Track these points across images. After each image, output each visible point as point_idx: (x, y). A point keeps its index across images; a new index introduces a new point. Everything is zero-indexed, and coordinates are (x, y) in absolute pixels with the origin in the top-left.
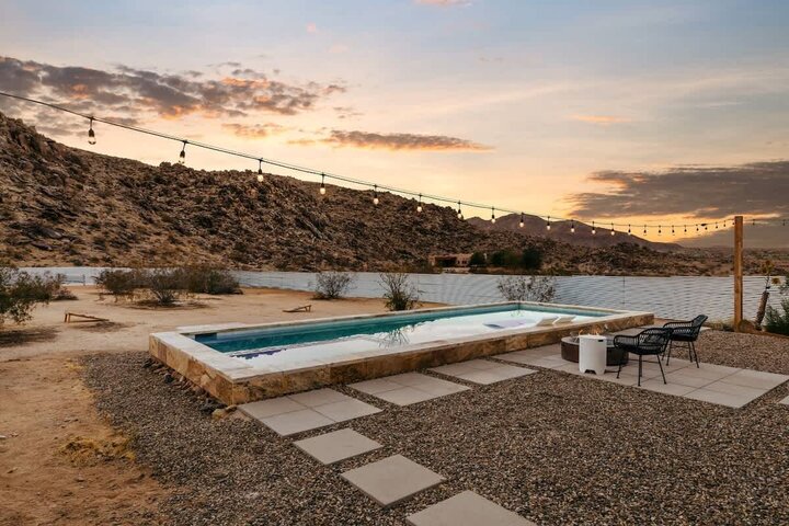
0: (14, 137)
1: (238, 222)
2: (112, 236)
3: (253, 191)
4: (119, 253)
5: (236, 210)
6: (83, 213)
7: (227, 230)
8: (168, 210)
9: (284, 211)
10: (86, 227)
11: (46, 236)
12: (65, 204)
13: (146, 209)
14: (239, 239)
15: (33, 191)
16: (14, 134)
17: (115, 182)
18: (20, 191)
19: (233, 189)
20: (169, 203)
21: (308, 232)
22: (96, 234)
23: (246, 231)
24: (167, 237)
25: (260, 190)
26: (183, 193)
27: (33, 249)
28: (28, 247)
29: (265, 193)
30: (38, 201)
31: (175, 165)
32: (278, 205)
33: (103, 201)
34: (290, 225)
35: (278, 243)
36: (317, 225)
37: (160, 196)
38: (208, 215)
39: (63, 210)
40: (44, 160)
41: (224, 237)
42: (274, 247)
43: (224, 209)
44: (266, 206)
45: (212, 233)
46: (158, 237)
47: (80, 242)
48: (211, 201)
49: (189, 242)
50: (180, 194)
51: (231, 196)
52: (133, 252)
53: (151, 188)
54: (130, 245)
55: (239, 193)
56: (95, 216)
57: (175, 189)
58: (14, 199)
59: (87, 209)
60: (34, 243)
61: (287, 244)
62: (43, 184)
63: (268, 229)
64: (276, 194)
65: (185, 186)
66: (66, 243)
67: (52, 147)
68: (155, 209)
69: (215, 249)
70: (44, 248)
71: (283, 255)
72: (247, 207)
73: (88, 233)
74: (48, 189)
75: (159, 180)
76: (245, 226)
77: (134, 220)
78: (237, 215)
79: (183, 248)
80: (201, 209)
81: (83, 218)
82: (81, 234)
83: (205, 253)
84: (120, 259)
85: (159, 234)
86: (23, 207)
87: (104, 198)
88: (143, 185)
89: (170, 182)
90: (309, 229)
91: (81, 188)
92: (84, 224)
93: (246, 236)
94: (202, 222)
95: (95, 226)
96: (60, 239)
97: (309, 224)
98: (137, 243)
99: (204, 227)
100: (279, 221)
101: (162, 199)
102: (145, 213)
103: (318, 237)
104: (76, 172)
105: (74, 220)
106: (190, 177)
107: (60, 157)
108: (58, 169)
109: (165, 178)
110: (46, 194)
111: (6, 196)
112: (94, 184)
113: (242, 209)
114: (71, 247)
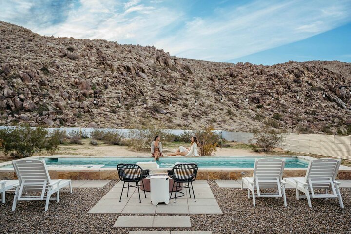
0: (157, 60)
1: (277, 99)
2: (193, 111)
3: (291, 76)
4: (194, 121)
5: (277, 91)
6: (181, 99)
7: (269, 105)
8: (233, 94)
9: (314, 89)
10: (181, 107)
11: (159, 112)
12: (173, 94)
13: (219, 93)
14: (276, 111)
15: (158, 88)
16: (158, 58)
17: (205, 79)
18: (152, 89)
19: (276, 76)
20: (234, 89)
21: (333, 103)
22: (185, 110)
23: (283, 105)
24: (227, 111)
25: (296, 75)
26: (244, 82)
27: (152, 119)
28: (150, 119)
29: (300, 76)
30: (159, 94)
31: (245, 64)
32: (310, 85)
33: (195, 90)
34: (318, 98)
35: (306, 112)
36: (342, 98)
37: (231, 85)
38: (257, 95)
39: (171, 97)
40: (169, 71)
41: (267, 109)
42: (303, 116)
43: (269, 91)
44: (300, 86)
45: (259, 107)
46: (221, 111)
47: (175, 115)
48: (261, 85)
49: (241, 114)
50: (242, 83)
51: (274, 81)
52: (202, 120)
53: (227, 80)
54: (202, 116)
55: (280, 78)
56: (187, 100)
57: (240, 80)
58: (149, 93)
59: (184, 96)
60: (153, 116)
61: (314, 113)
62: (164, 84)
63: (299, 102)
64: (308, 77)
65: (246, 77)
66: (167, 116)
67: (175, 63)
68: (225, 94)
69: (258, 118)
70: (156, 119)
71: (308, 121)
72: (285, 88)
73: (181, 110)
74: (165, 87)
75: (231, 75)
76: (282, 102)
77: (209, 102)
78: (278, 94)
79: (235, 118)
80: (254, 92)
81: (180, 102)
82: (176, 111)
83: (249, 120)
84: (194, 125)
85: (222, 109)
86: (152, 97)
87: (195, 88)
88: (222, 79)
89: (238, 75)
90: (335, 101)
91: (184, 84)
92: (180, 105)
93: (281, 109)
94: (254, 100)
95: (185, 106)
96: (166, 114)
97: (334, 97)
98: (207, 115)
99: (255, 103)
100: (309, 96)
101: (232, 87)
102: (217, 97)
103: (342, 107)
104: (184, 75)
105: (175, 103)
106: (250, 70)
107: (179, 67)
108: (176, 74)
109: (235, 73)
110: (164, 89)
111: (146, 92)
112: (193, 81)
113: (281, 89)
114: (170, 118)
